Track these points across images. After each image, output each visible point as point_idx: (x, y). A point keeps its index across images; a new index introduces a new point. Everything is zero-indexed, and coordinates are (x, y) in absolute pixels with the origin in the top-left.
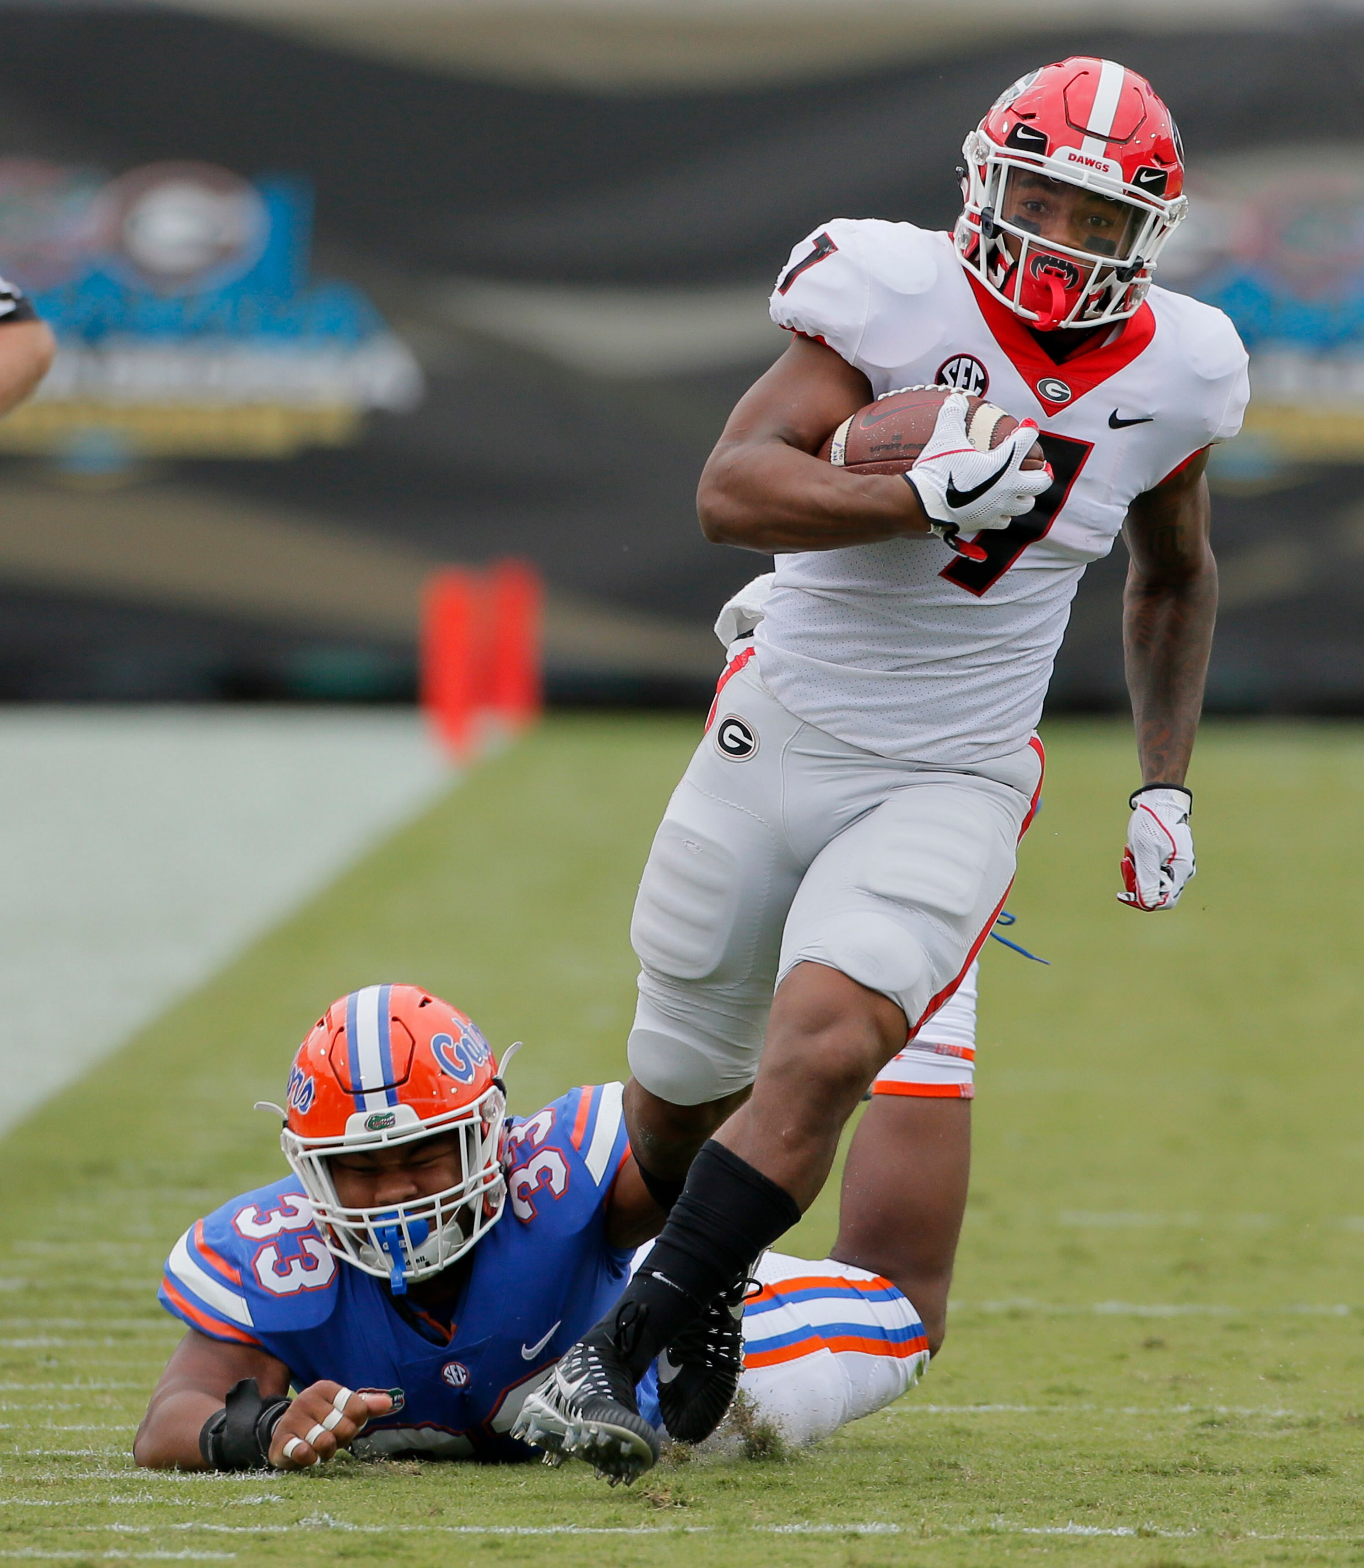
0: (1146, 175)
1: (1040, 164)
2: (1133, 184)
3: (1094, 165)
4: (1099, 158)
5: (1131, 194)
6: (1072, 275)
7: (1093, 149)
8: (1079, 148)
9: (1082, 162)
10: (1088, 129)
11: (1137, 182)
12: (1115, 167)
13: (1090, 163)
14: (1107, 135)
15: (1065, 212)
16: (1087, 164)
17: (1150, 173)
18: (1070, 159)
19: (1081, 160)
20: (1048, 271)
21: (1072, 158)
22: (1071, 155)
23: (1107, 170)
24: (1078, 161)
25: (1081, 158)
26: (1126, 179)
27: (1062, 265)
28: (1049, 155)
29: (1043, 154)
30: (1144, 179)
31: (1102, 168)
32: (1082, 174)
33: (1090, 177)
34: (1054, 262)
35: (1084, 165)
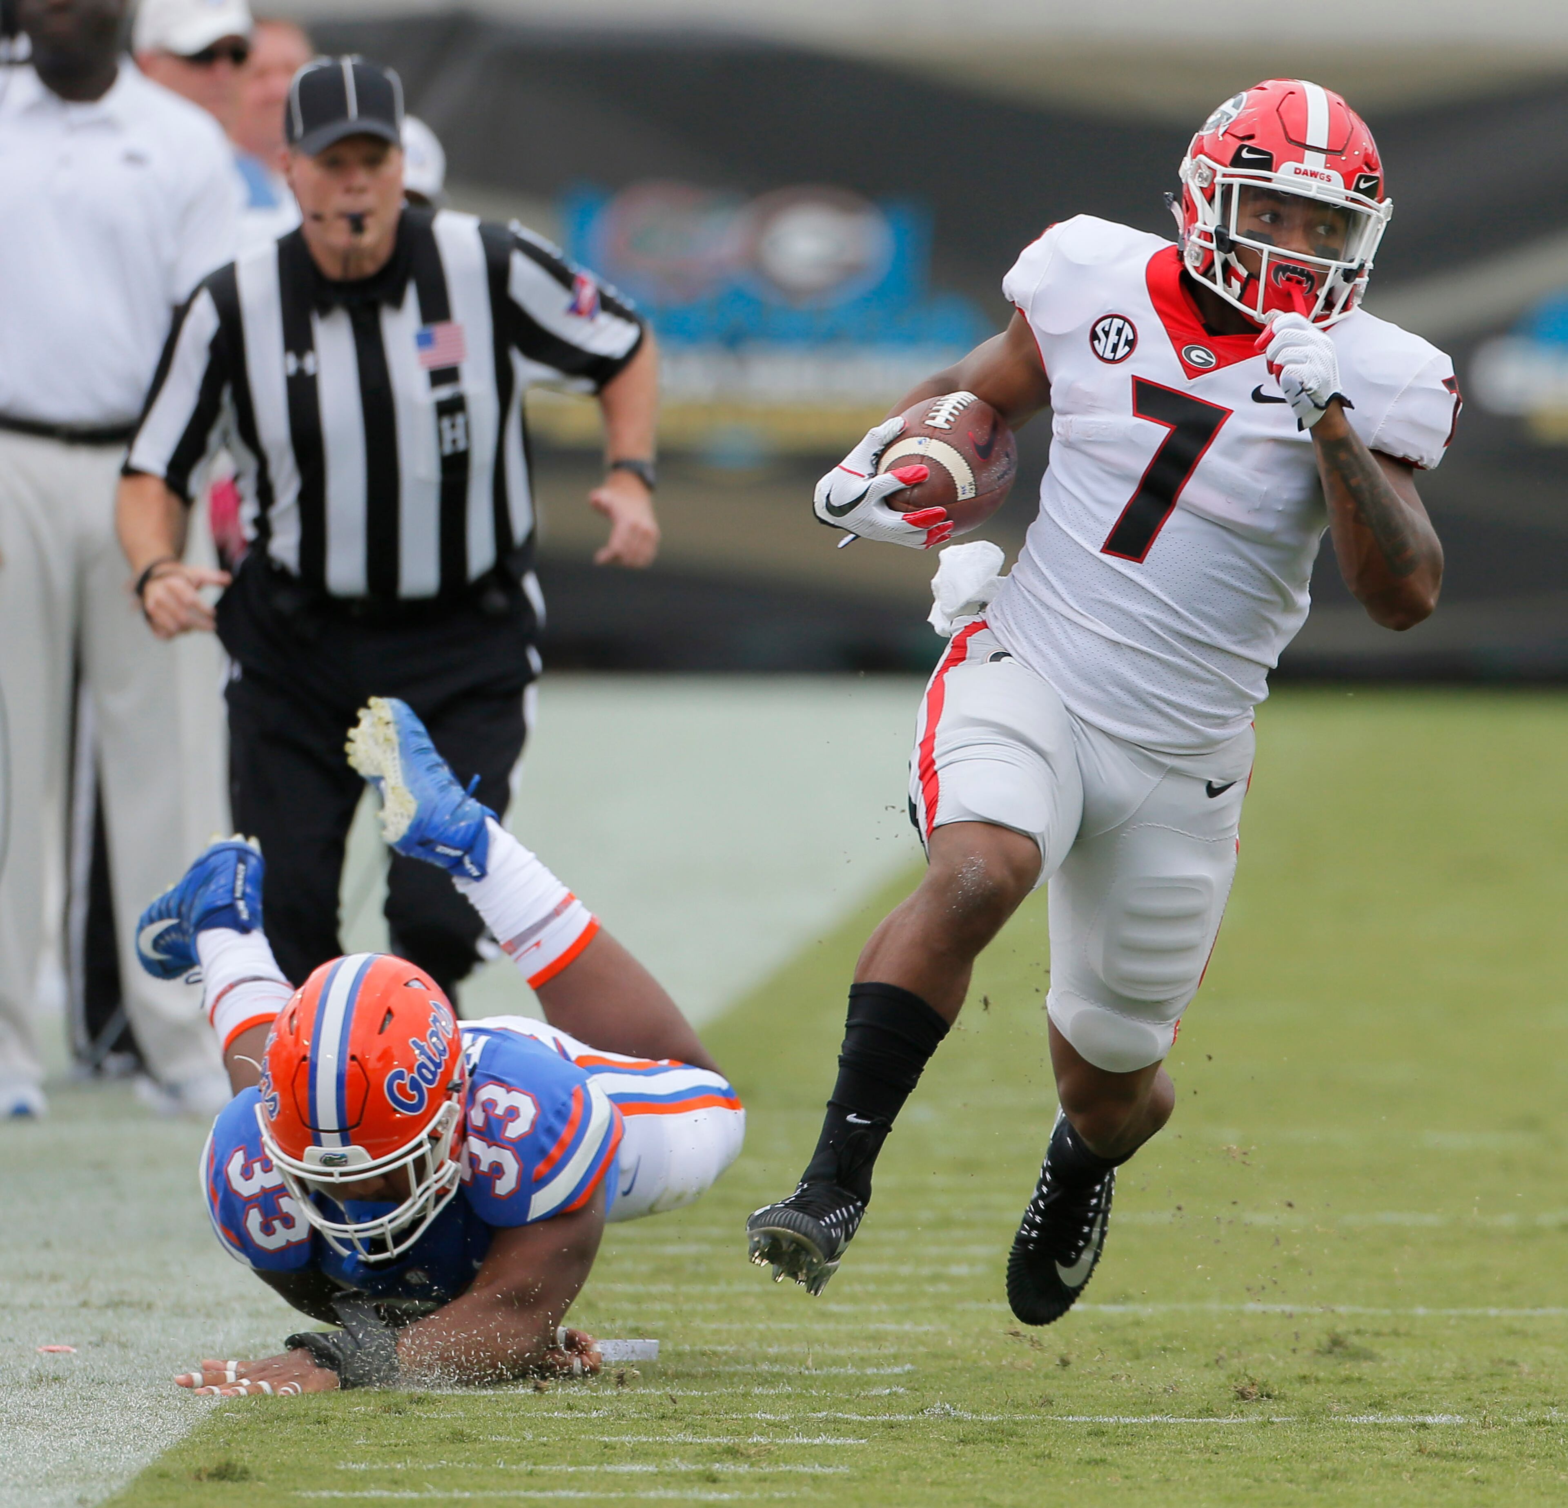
0: (1365, 182)
1: (1269, 180)
2: (1355, 191)
3: (1318, 177)
4: (1320, 169)
5: (1353, 200)
6: (1310, 282)
7: (1314, 161)
8: (1302, 162)
9: (1307, 174)
10: (1308, 143)
11: (1357, 189)
12: (1336, 176)
13: (1314, 174)
14: (1325, 148)
15: (1298, 221)
16: (1311, 176)
17: (1368, 179)
18: (1296, 173)
20: (1289, 279)
21: (1297, 172)
22: (1296, 169)
23: (1329, 181)
24: (1304, 174)
25: (1306, 170)
26: (1347, 187)
27: (1302, 273)
28: (1276, 171)
29: (1271, 171)
30: (1363, 185)
31: (1326, 179)
32: (1310, 186)
33: (1319, 188)
34: (1294, 270)
35: (1309, 177)
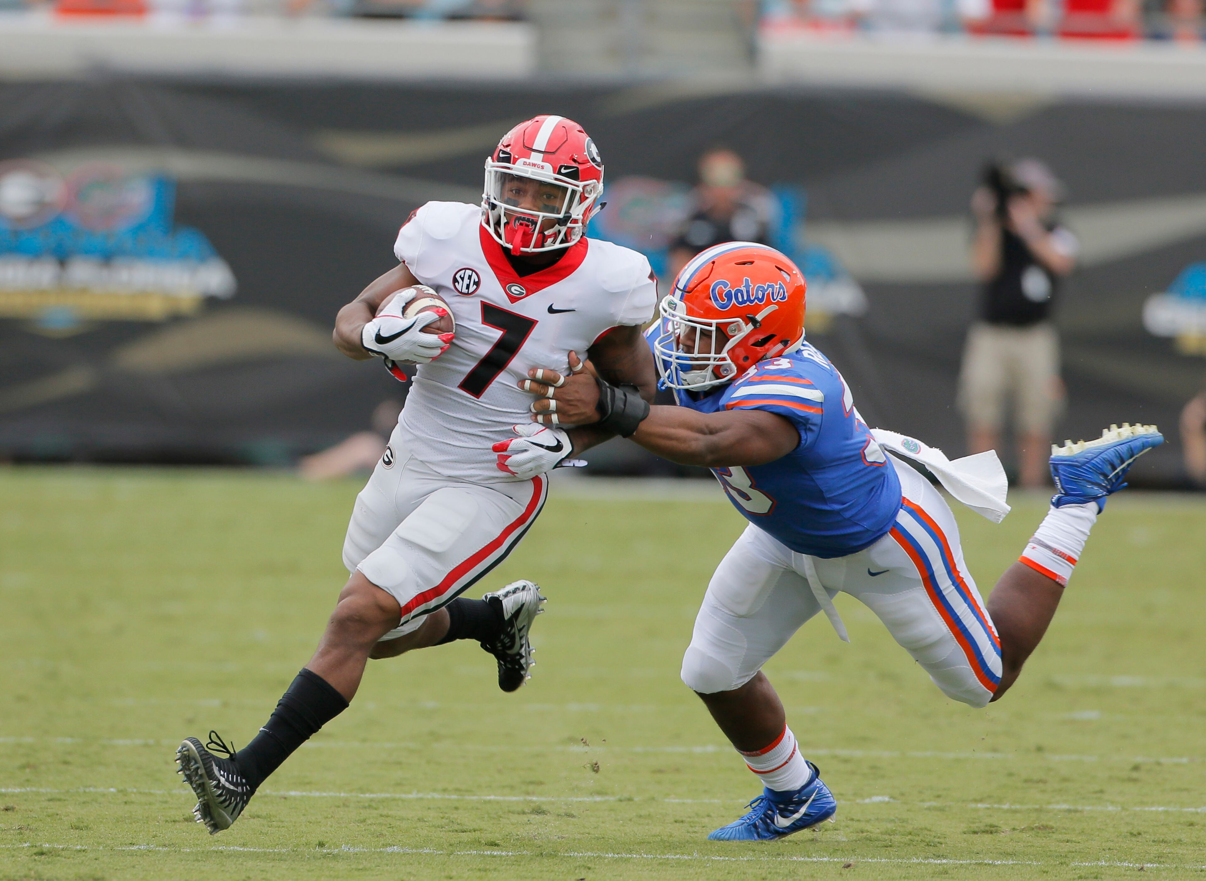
0: (564, 169)
1: (509, 168)
2: (558, 174)
3: (536, 166)
4: (539, 162)
5: (556, 179)
6: (534, 226)
7: (536, 158)
8: (529, 158)
9: (530, 165)
10: (534, 148)
11: (559, 173)
12: (548, 167)
13: (534, 165)
14: (543, 151)
15: (530, 193)
16: (532, 166)
17: (566, 168)
18: (524, 164)
19: (529, 164)
20: (521, 224)
21: (525, 163)
22: (524, 162)
23: (543, 168)
24: (528, 165)
25: (530, 163)
26: (554, 172)
27: (528, 220)
28: (514, 163)
29: (510, 163)
30: (563, 171)
31: (541, 167)
32: (528, 171)
33: (532, 172)
34: (524, 219)
35: (531, 167)
